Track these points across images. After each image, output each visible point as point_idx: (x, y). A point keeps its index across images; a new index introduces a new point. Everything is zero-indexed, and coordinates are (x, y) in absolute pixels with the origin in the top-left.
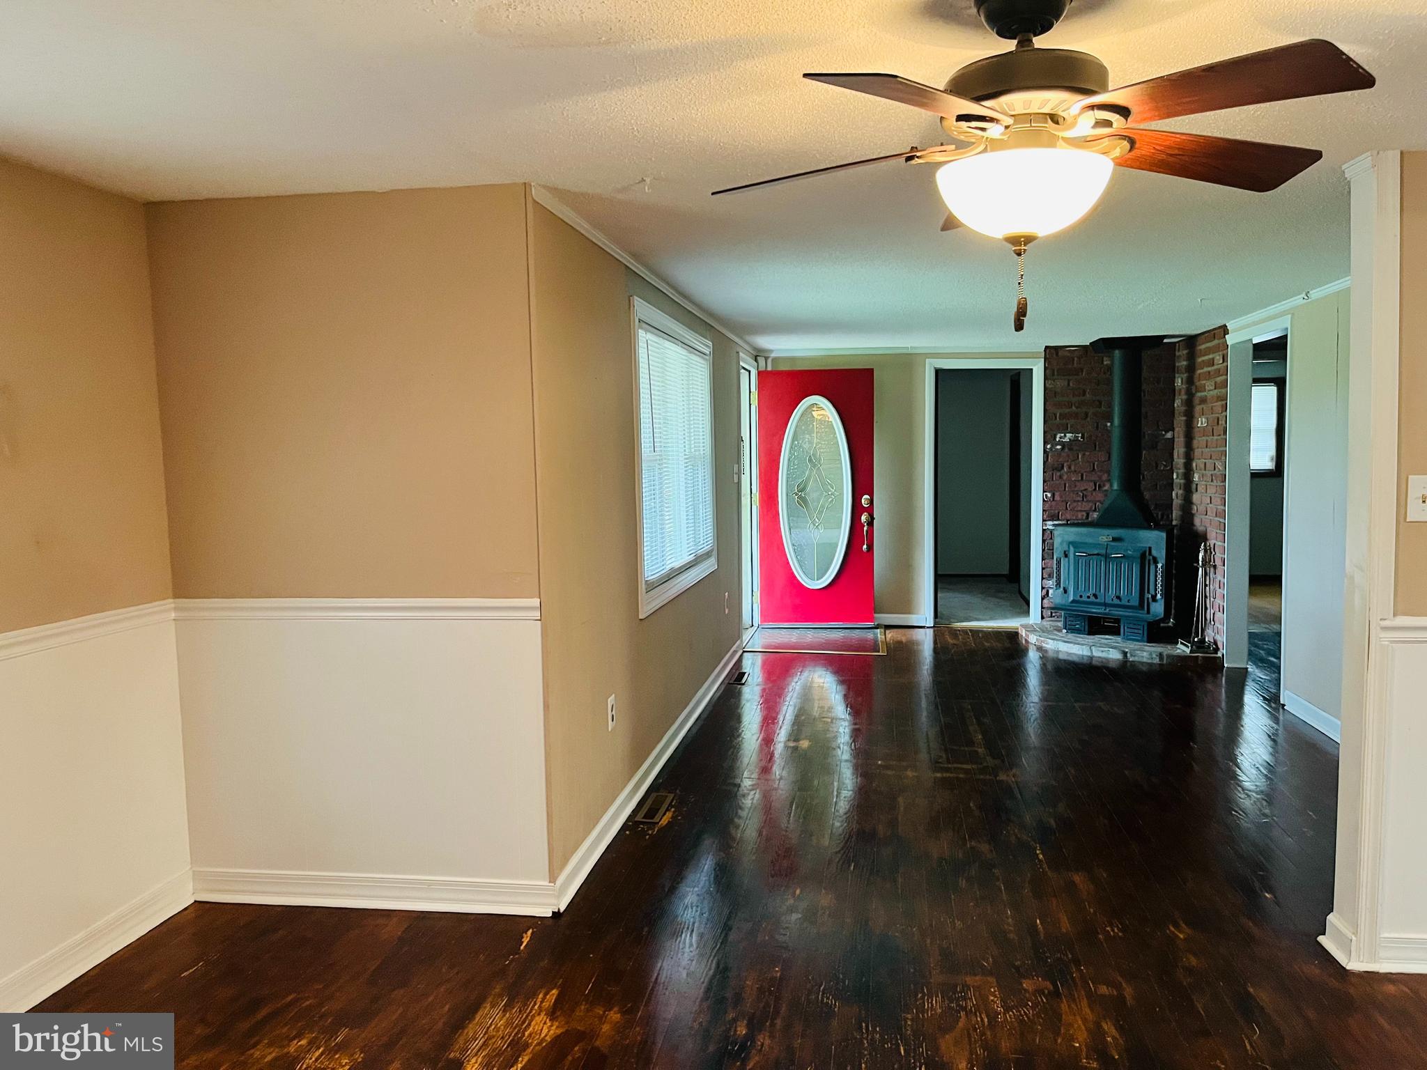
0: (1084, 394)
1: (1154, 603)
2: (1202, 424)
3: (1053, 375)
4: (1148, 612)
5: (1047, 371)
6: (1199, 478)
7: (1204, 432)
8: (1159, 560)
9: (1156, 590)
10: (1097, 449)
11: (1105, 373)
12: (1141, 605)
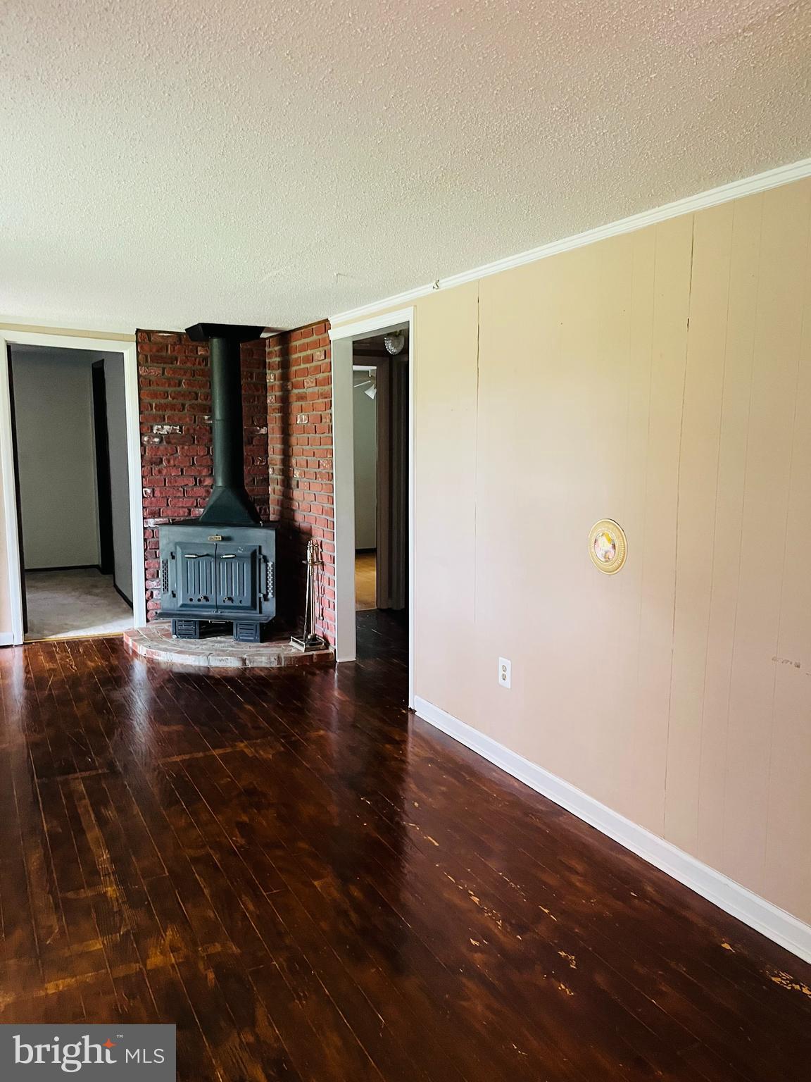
0: (180, 384)
1: (266, 603)
2: (302, 420)
3: (147, 361)
4: (261, 612)
5: (140, 356)
6: (300, 475)
7: (304, 430)
8: (269, 558)
9: (267, 588)
10: (196, 442)
11: (199, 364)
12: (253, 606)
